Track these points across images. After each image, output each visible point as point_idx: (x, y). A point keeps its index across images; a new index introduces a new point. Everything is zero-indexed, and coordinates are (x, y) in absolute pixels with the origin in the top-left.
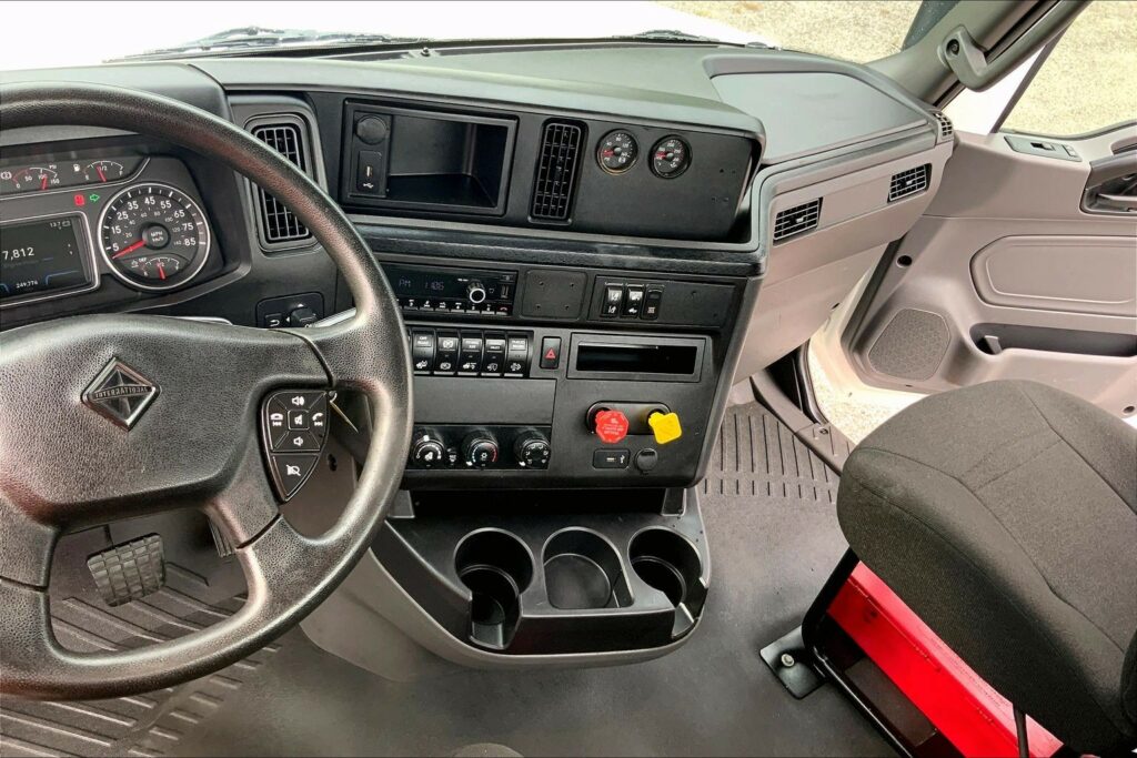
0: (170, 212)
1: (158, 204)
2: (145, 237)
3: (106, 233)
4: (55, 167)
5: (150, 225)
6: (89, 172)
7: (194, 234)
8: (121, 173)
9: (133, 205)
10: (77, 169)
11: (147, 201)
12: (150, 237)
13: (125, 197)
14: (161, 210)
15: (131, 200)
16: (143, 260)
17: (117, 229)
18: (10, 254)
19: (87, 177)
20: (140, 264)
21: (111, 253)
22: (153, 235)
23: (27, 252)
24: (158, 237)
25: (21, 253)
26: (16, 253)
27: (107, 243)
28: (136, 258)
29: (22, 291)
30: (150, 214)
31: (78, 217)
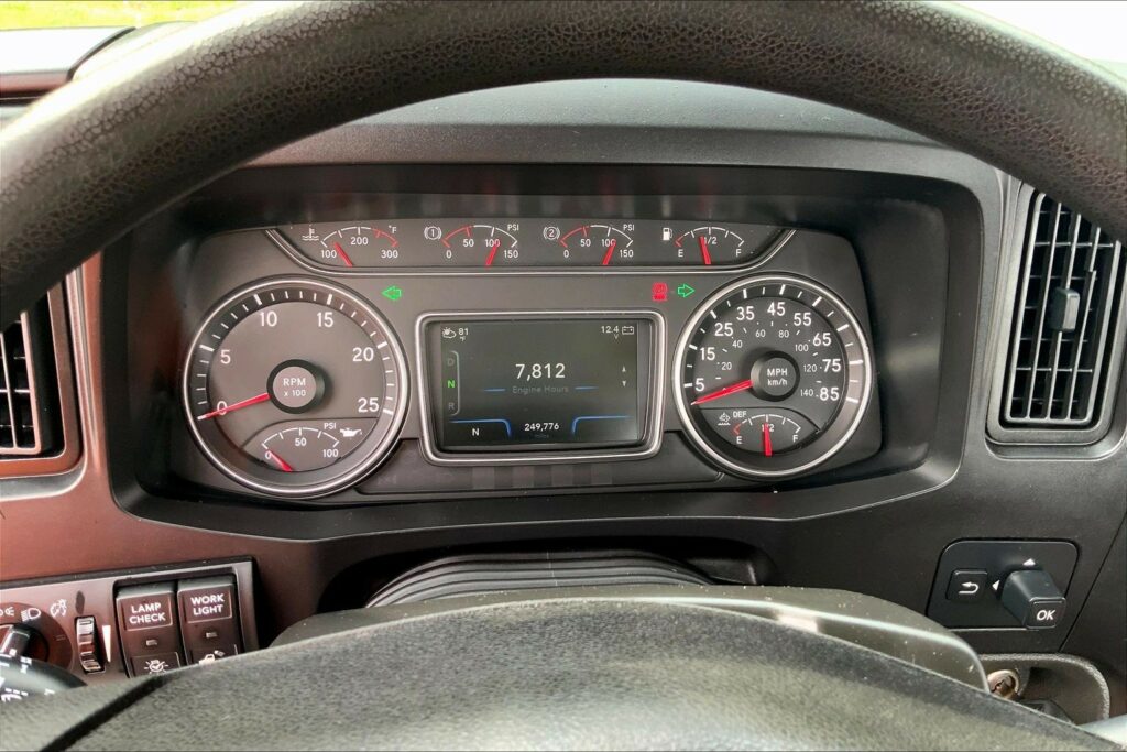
0: (807, 334)
1: (789, 317)
2: (755, 374)
3: (691, 357)
4: (631, 227)
5: (769, 354)
6: (686, 243)
7: (840, 381)
8: (738, 252)
9: (746, 313)
10: (667, 236)
11: (771, 310)
12: (763, 376)
13: (736, 299)
14: (793, 329)
15: (744, 303)
16: (738, 414)
17: (708, 353)
18: (528, 370)
19: (680, 253)
20: (734, 422)
21: (690, 395)
22: (770, 373)
23: (554, 371)
24: (778, 377)
25: (544, 371)
26: (537, 371)
27: (688, 376)
28: (729, 410)
29: (532, 437)
30: (772, 333)
31: (649, 321)
